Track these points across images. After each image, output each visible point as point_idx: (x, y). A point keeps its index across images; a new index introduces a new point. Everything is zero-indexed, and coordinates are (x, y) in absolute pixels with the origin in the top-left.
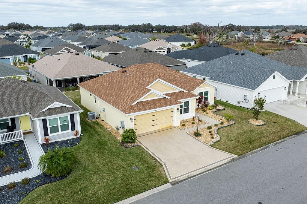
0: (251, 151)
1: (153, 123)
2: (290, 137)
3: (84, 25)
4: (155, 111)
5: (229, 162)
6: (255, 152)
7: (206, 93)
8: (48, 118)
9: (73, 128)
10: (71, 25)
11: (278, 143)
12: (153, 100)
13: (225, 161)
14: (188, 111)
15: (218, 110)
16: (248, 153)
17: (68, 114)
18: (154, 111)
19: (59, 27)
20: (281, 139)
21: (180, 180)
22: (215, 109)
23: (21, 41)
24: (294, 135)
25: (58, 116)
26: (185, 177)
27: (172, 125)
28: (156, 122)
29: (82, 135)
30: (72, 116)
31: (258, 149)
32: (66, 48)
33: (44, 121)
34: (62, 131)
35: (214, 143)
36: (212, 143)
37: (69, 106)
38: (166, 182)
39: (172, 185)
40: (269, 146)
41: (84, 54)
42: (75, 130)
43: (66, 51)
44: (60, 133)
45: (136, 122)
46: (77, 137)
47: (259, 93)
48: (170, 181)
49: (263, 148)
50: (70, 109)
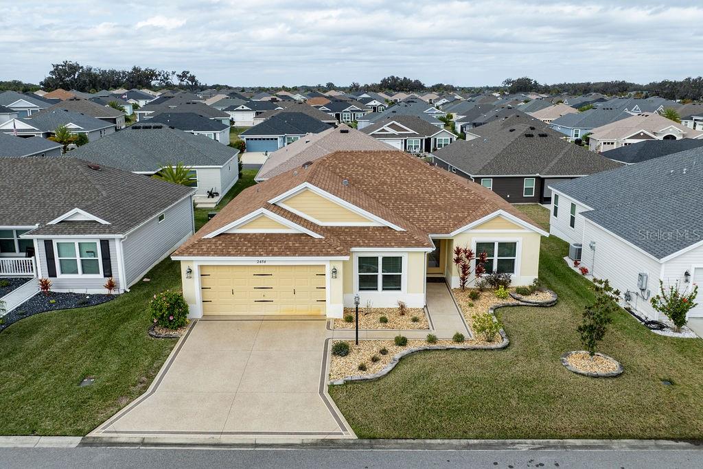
0: (419, 437)
1: (260, 295)
2: (646, 442)
3: (535, 82)
4: (259, 264)
5: (303, 445)
6: (429, 447)
7: (508, 248)
8: (57, 239)
9: (108, 272)
10: (508, 82)
11: (565, 447)
12: (268, 235)
13: (296, 440)
14: (400, 286)
15: (521, 303)
16: (399, 441)
17: (95, 239)
18: (256, 264)
19: (489, 86)
20: (593, 438)
22: (517, 299)
23: (352, 111)
25: (76, 239)
26: (136, 438)
27: (322, 313)
28: (268, 295)
29: (128, 291)
30: (105, 244)
31: (454, 442)
32: (393, 124)
33: (48, 244)
34: (84, 273)
35: (347, 383)
36: (341, 382)
37: (104, 222)
38: (77, 433)
39: (83, 444)
40: (513, 444)
41: (435, 139)
42: (111, 276)
43: (391, 131)
44: (80, 275)
45: (208, 282)
46: (113, 292)
47: (687, 274)
48: (93, 434)
49: (481, 444)
50: (103, 229)
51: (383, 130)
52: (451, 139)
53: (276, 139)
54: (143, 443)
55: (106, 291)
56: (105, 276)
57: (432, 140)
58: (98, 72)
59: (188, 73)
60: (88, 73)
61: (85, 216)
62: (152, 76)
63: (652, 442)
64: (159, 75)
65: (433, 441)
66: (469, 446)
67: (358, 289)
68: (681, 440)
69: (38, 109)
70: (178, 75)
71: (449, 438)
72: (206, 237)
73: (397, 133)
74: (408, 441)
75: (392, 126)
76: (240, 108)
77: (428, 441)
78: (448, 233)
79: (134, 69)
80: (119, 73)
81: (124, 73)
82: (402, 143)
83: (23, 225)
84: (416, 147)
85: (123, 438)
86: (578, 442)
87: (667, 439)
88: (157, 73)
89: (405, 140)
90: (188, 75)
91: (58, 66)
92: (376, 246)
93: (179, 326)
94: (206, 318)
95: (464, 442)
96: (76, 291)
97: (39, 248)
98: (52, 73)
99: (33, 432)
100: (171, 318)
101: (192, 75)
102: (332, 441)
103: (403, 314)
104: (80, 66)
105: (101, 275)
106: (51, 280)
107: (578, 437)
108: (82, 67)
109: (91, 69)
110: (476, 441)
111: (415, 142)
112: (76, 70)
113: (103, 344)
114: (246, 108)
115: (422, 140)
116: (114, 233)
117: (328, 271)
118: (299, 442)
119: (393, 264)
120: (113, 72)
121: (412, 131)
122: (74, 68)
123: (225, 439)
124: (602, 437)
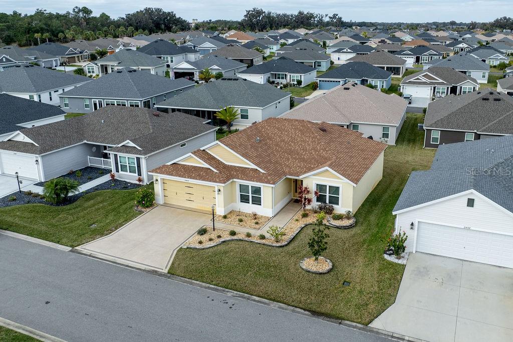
0: (191, 278)
1: (188, 197)
8: (119, 155)
9: (140, 174)
13: (143, 267)
14: (261, 203)
16: (182, 278)
17: (135, 156)
18: (184, 181)
21: (82, 252)
22: (328, 221)
24: (305, 310)
25: (127, 155)
28: (192, 197)
29: (148, 184)
30: (138, 159)
31: (204, 284)
32: (427, 74)
33: (116, 156)
34: (130, 172)
35: (188, 248)
36: (185, 247)
37: (139, 148)
38: (71, 246)
39: (71, 251)
40: (228, 292)
41: (461, 87)
42: (141, 175)
43: (424, 80)
44: (128, 173)
45: (166, 186)
46: (141, 183)
47: (412, 224)
48: (77, 248)
49: (213, 288)
50: (138, 152)
51: (418, 79)
52: (474, 88)
53: (340, 82)
54: (90, 256)
55: (138, 183)
56: (138, 175)
57: (458, 88)
58: (275, 16)
59: (337, 15)
60: (269, 16)
61: (132, 144)
62: (311, 17)
63: (292, 308)
64: (316, 17)
65: (195, 282)
66: (209, 288)
67: (240, 201)
68: (308, 310)
69: (216, 49)
70: (330, 17)
71: (203, 282)
72: (167, 164)
73: (428, 81)
74: (185, 279)
75: (426, 76)
76: (345, 50)
77: (193, 281)
78: (298, 176)
79: (300, 13)
80: (289, 16)
81: (292, 16)
82: (431, 89)
83: (112, 144)
84: (442, 93)
85: (85, 252)
86: (257, 298)
87: (301, 308)
88: (315, 16)
89: (435, 88)
90: (337, 17)
91: (249, 11)
92: (246, 180)
93: (147, 207)
94: (165, 205)
95: (208, 285)
96: (126, 180)
97: (112, 157)
98: (246, 16)
99: (58, 242)
100: (143, 202)
101: (340, 17)
102: (156, 271)
103: (256, 219)
104: (264, 11)
105: (137, 175)
106: (116, 174)
107: (259, 296)
108: (264, 12)
109: (270, 13)
110: (213, 286)
111: (443, 89)
112: (261, 15)
113: (113, 210)
114: (349, 50)
115: (448, 88)
116: (141, 155)
117: (216, 190)
118: (143, 269)
119: (257, 191)
120: (285, 15)
121: (441, 81)
122: (259, 13)
123: (119, 261)
124: (270, 299)
